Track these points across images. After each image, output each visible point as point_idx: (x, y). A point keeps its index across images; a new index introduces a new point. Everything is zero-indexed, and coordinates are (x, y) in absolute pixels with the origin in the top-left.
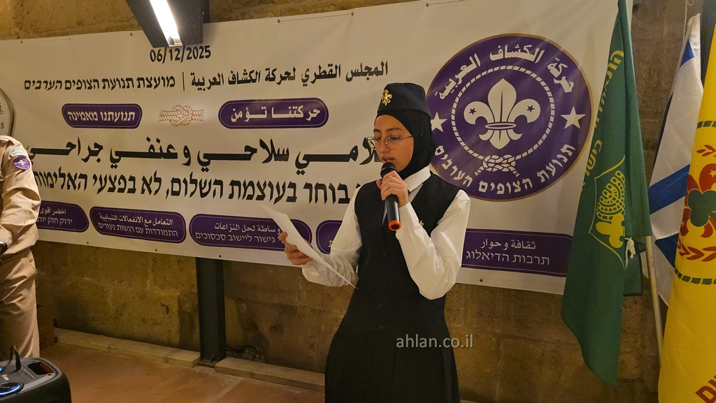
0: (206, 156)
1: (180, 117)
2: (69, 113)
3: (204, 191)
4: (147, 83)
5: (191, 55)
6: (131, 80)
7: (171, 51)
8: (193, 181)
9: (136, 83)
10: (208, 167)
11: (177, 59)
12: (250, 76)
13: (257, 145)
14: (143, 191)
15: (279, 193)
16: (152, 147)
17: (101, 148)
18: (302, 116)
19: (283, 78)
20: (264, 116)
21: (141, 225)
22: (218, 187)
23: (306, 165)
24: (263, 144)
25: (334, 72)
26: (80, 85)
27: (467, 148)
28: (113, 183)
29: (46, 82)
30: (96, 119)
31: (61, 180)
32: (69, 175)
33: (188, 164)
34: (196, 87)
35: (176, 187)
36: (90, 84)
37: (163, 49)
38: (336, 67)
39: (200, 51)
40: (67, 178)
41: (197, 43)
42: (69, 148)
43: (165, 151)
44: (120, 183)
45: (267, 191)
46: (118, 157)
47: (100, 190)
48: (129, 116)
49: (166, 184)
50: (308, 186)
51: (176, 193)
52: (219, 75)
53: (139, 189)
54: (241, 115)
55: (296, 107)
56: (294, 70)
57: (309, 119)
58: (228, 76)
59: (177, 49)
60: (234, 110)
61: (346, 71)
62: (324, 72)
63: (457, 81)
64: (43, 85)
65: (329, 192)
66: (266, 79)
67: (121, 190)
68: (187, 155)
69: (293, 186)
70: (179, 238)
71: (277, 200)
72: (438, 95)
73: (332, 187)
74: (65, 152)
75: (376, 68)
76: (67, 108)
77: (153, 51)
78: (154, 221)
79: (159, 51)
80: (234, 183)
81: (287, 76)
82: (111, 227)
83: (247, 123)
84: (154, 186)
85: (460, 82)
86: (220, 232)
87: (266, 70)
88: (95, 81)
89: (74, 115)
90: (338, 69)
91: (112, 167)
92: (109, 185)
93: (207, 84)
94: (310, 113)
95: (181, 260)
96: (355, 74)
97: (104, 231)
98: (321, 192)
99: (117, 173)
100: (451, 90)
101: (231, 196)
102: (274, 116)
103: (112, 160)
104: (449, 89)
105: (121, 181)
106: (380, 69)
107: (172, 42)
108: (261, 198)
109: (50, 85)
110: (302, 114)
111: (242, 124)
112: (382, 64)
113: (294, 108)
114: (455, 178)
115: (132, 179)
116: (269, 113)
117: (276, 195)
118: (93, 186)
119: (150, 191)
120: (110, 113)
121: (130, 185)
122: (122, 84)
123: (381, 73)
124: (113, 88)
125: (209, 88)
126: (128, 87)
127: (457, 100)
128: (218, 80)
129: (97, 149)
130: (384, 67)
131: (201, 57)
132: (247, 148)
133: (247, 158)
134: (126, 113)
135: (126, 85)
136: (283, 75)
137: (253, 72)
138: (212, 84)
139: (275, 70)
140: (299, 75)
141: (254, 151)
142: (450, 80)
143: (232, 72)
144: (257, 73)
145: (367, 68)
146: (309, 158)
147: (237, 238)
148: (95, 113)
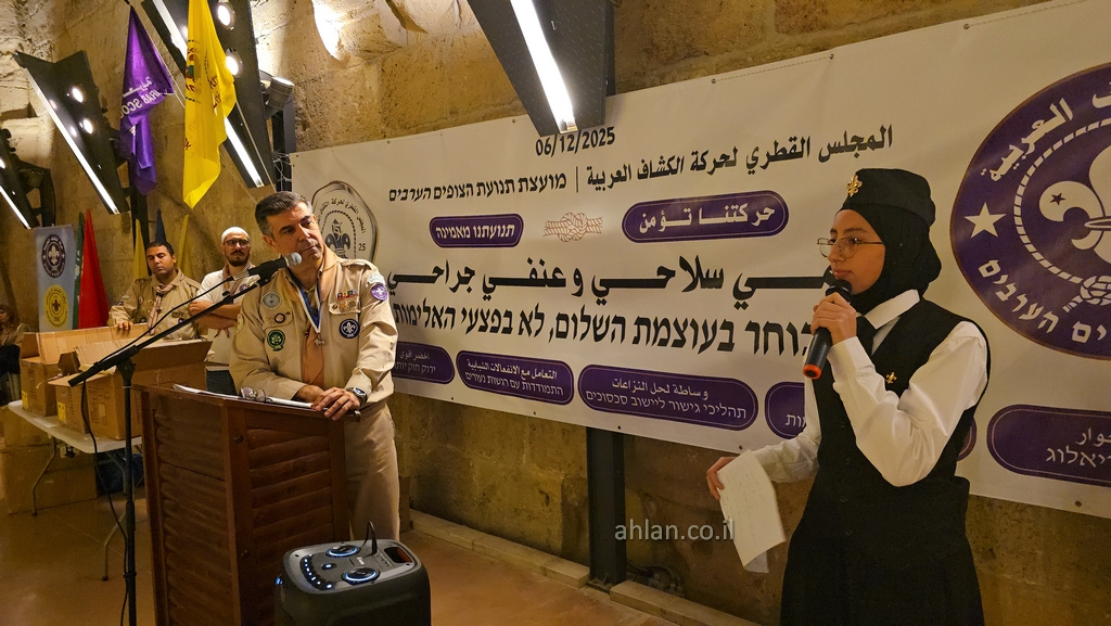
0: (603, 282)
1: (571, 229)
2: (438, 229)
3: (599, 332)
4: (531, 185)
5: (589, 142)
6: (511, 182)
7: (562, 139)
8: (586, 318)
9: (517, 186)
10: (605, 298)
11: (570, 149)
12: (668, 165)
13: (674, 265)
14: (520, 333)
15: (706, 337)
16: (534, 271)
17: (472, 273)
18: (746, 220)
19: (717, 165)
20: (687, 223)
21: (517, 377)
22: (619, 327)
23: (749, 295)
24: (684, 264)
25: (799, 150)
26: (450, 193)
27: (1046, 264)
28: (485, 320)
29: (413, 191)
30: (468, 236)
31: (425, 315)
32: (435, 309)
33: (579, 294)
34: (593, 187)
35: (563, 326)
36: (462, 191)
37: (552, 137)
38: (803, 141)
39: (600, 136)
40: (432, 313)
41: (598, 125)
42: (436, 274)
43: (550, 276)
44: (493, 320)
45: (689, 333)
46: (491, 286)
47: (469, 329)
48: (506, 232)
49: (550, 322)
50: (752, 327)
51: (562, 335)
52: (625, 168)
53: (516, 329)
54: (653, 222)
55: (737, 207)
56: (735, 150)
57: (757, 224)
58: (637, 168)
59: (571, 136)
60: (644, 215)
61: (819, 145)
62: (784, 150)
63: (1025, 147)
64: (410, 194)
65: (788, 337)
66: (692, 168)
67: (495, 330)
68: (578, 281)
69: (728, 326)
70: (564, 398)
71: (703, 348)
72: (988, 174)
73: (791, 329)
74: (431, 280)
75: (872, 137)
76: (437, 223)
77: (539, 141)
78: (532, 373)
79: (548, 140)
80: (641, 321)
81: (725, 161)
82: (480, 378)
83: (663, 234)
84: (535, 324)
85: (1032, 149)
86: (620, 391)
87: (693, 154)
88: (469, 186)
89: (445, 232)
90: (805, 145)
91: (485, 298)
92: (480, 322)
93: (609, 181)
94: (758, 214)
95: (568, 429)
96: (833, 150)
97: (472, 384)
98: (774, 337)
99: (489, 306)
100: (1014, 165)
101: (636, 341)
102: (703, 221)
103: (486, 290)
104: (1007, 163)
105: (495, 317)
106: (878, 138)
107: (565, 126)
108: (679, 344)
109: (417, 194)
110: (746, 216)
111: (655, 236)
112: (883, 130)
113: (733, 207)
114: (1023, 317)
115: (508, 314)
116: (695, 217)
117: (701, 340)
118: (462, 323)
119: (530, 332)
120: (485, 227)
121: (505, 322)
122: (500, 188)
123: (881, 145)
124: (489, 194)
125: (611, 187)
126: (508, 191)
127: (1025, 180)
128: (623, 175)
129: (468, 275)
130: (886, 134)
131: (602, 144)
132: (661, 270)
133: (661, 284)
134: (504, 227)
135: (506, 189)
136: (718, 160)
137: (673, 158)
138: (615, 180)
139: (706, 153)
140: (742, 159)
141: (671, 274)
142: (1011, 147)
143: (643, 161)
144: (678, 160)
145: (855, 138)
146: (755, 283)
147: (645, 403)
148: (468, 228)
